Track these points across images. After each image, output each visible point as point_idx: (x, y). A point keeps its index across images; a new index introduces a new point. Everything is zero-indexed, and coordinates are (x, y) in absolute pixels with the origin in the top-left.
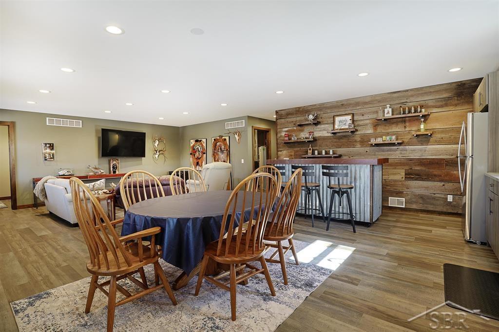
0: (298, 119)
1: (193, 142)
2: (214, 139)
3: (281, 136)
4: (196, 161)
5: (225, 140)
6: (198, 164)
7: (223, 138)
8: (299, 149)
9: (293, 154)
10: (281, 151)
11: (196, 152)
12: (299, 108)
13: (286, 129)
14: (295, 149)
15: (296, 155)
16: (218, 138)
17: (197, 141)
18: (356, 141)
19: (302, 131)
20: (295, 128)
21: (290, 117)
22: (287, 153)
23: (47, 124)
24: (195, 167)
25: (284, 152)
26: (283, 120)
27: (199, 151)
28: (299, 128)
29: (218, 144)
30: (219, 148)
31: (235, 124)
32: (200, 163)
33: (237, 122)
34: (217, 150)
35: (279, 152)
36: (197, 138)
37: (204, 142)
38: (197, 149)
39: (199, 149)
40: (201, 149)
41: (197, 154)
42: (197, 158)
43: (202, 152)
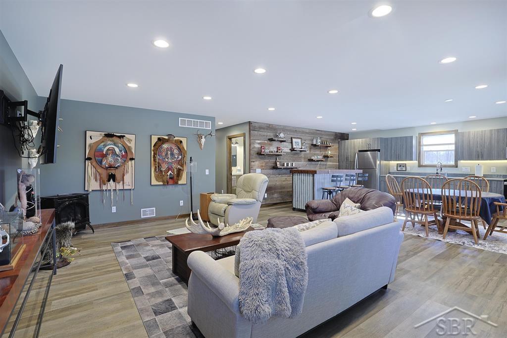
0: (268, 134)
1: (95, 137)
2: (159, 139)
3: (254, 147)
4: (104, 173)
5: (181, 142)
6: (112, 177)
7: (176, 138)
8: (268, 160)
9: (264, 165)
10: (254, 162)
11: (105, 156)
12: (270, 125)
13: (259, 141)
14: (265, 161)
15: (267, 166)
16: (166, 137)
17: (109, 136)
18: (301, 157)
19: (271, 145)
20: (266, 142)
21: (262, 130)
22: (259, 164)
24: (102, 183)
25: (257, 163)
26: (256, 132)
28: (269, 142)
29: (165, 146)
30: (169, 152)
31: (196, 123)
32: (118, 176)
33: (200, 122)
34: (164, 154)
35: (252, 163)
36: (111, 132)
37: (130, 140)
38: (108, 150)
39: (117, 150)
40: (121, 151)
41: (110, 159)
42: (110, 167)
43: (123, 156)
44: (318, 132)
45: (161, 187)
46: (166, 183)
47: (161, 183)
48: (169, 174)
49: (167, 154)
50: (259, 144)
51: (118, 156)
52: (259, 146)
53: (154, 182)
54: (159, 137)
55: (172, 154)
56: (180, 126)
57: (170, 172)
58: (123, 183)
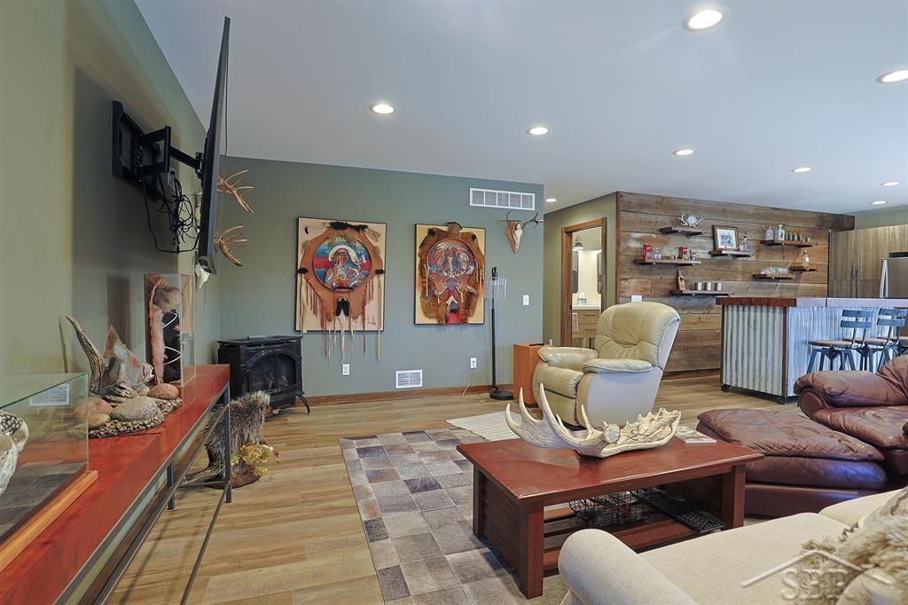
0: (660, 218)
1: (313, 229)
2: (431, 232)
3: (628, 248)
4: (328, 298)
5: (474, 237)
6: (343, 307)
7: (464, 230)
8: (659, 277)
9: (649, 286)
10: (626, 279)
11: (330, 265)
12: (663, 198)
13: (638, 235)
14: (652, 277)
15: (655, 288)
16: (445, 229)
17: (338, 226)
18: (736, 271)
19: (666, 243)
20: (654, 236)
21: (645, 210)
22: (639, 285)
24: (326, 318)
25: (633, 283)
26: (632, 215)
27: (349, 262)
28: (661, 236)
29: (442, 246)
30: (450, 259)
31: (503, 198)
32: (354, 306)
33: (511, 195)
34: (440, 263)
35: (623, 282)
36: (342, 218)
37: (376, 235)
38: (337, 253)
39: (353, 254)
40: (359, 255)
41: (341, 271)
42: (340, 287)
43: (362, 265)
44: (777, 212)
45: (435, 329)
46: (444, 321)
47: (435, 321)
48: (449, 302)
49: (446, 262)
50: (638, 240)
51: (354, 265)
52: (638, 245)
53: (421, 318)
54: (431, 227)
55: (456, 263)
56: (471, 204)
57: (452, 298)
58: (364, 319)
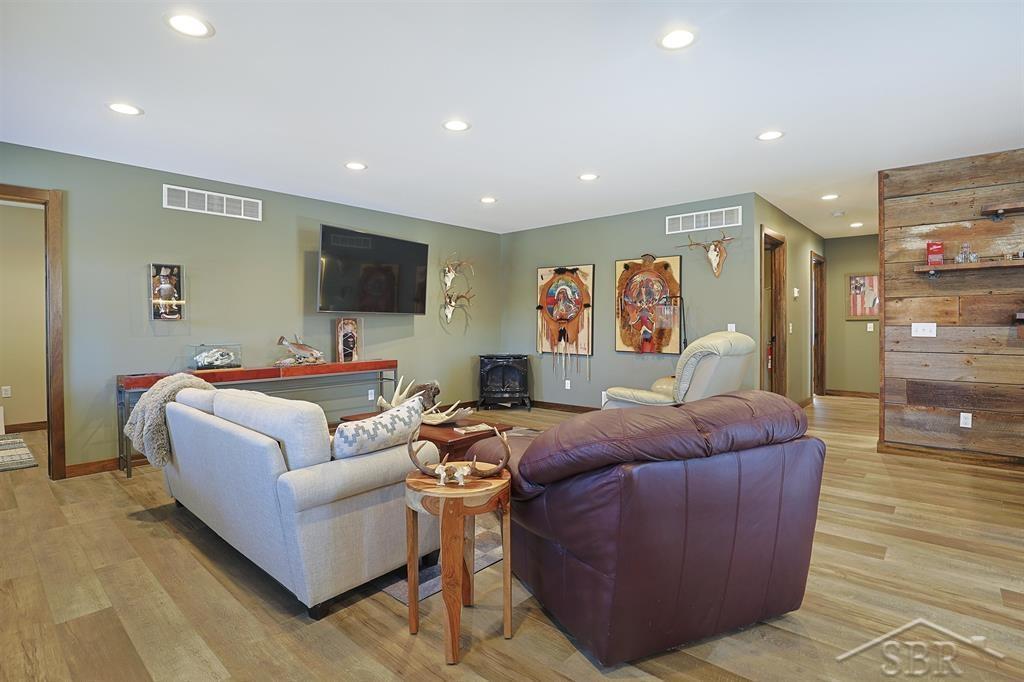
1: (546, 275)
2: (626, 267)
3: (902, 252)
4: (555, 328)
5: (666, 266)
6: (562, 334)
7: (658, 260)
8: (981, 292)
9: (955, 308)
10: (901, 299)
11: (555, 302)
13: (925, 229)
14: (962, 293)
15: (971, 311)
16: (640, 261)
17: (560, 271)
19: (999, 231)
20: (968, 224)
21: (943, 186)
22: (929, 307)
23: (165, 205)
24: (553, 345)
25: (915, 303)
26: (911, 200)
27: (566, 297)
28: (987, 222)
29: (638, 279)
30: (643, 290)
31: (703, 219)
32: (570, 333)
33: (712, 214)
34: (635, 295)
35: (892, 304)
36: (562, 264)
37: (585, 275)
38: (559, 293)
39: (569, 292)
40: (573, 293)
41: (562, 306)
42: (561, 319)
43: (576, 301)
45: (634, 356)
46: (640, 350)
47: (631, 349)
48: (642, 332)
49: (640, 293)
50: (923, 236)
51: (570, 301)
52: (922, 244)
53: (621, 346)
54: (626, 262)
55: (649, 293)
56: (667, 233)
57: (644, 328)
58: (577, 345)
